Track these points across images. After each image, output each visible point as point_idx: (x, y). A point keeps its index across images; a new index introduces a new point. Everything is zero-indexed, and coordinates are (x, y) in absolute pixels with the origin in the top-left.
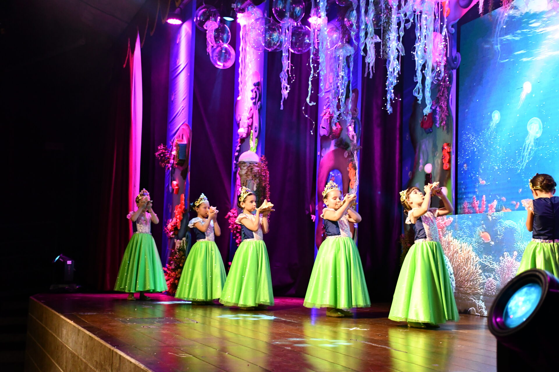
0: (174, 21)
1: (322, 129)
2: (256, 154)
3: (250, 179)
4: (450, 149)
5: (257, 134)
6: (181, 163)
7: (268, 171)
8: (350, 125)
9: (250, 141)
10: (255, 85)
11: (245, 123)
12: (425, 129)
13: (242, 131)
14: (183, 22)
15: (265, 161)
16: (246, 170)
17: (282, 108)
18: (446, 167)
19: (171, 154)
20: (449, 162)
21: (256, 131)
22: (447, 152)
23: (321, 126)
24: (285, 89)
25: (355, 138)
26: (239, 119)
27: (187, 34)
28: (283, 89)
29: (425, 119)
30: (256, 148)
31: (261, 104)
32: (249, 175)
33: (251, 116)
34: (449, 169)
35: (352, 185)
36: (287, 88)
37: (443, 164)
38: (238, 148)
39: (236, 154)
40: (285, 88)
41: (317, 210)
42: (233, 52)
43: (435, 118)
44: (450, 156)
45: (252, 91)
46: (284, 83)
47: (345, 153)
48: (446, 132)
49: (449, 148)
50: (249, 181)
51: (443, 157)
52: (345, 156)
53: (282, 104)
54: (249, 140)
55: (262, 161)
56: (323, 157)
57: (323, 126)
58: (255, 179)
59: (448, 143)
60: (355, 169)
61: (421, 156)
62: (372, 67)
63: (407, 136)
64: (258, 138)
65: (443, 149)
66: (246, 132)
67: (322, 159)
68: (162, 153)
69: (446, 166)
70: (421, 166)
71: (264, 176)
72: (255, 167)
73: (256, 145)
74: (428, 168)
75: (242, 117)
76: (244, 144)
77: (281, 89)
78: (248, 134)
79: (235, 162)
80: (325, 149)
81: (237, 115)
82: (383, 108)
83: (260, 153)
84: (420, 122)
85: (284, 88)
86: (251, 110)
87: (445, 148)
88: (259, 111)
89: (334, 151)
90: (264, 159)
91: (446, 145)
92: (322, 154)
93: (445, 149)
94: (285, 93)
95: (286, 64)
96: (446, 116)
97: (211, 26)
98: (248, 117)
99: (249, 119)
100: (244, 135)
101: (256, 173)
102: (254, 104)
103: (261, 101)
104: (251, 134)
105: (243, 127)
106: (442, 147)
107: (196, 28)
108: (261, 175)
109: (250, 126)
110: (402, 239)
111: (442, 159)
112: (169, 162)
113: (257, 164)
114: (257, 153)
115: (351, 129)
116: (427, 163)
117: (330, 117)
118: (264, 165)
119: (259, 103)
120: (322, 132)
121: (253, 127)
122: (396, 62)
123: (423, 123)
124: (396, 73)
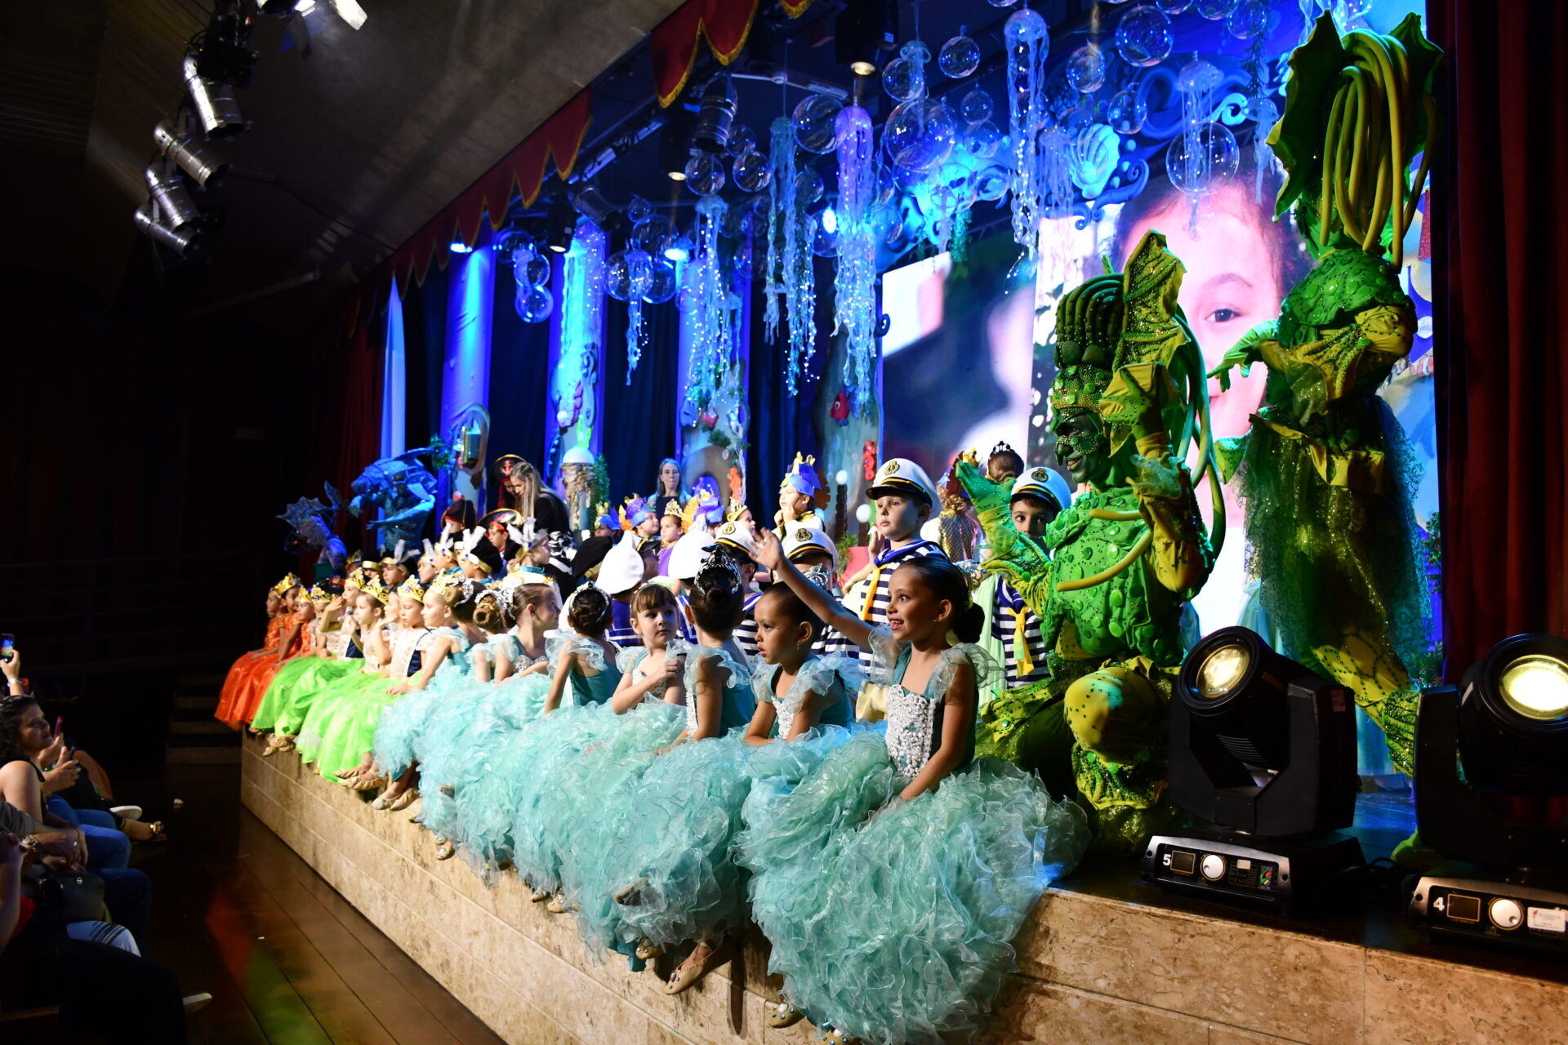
0: (458, 248)
1: (685, 415)
5: (590, 421)
6: (471, 464)
8: (732, 412)
9: (577, 431)
10: (586, 347)
11: (568, 404)
12: (837, 420)
13: (563, 416)
14: (475, 249)
17: (627, 384)
19: (450, 449)
21: (588, 418)
22: (871, 454)
23: (682, 411)
24: (633, 355)
25: (741, 430)
26: (557, 397)
27: (482, 268)
28: (630, 355)
29: (838, 405)
31: (597, 376)
33: (580, 394)
36: (636, 354)
37: (864, 471)
38: (556, 442)
39: (553, 450)
40: (633, 353)
42: (549, 298)
43: (853, 405)
44: (875, 460)
45: (582, 356)
46: (632, 345)
47: (723, 453)
48: (869, 424)
51: (865, 461)
52: (723, 456)
53: (628, 376)
54: (576, 429)
57: (687, 412)
60: (741, 476)
62: (775, 329)
63: (809, 429)
64: (592, 427)
65: (865, 449)
66: (570, 418)
68: (438, 448)
70: (830, 474)
73: (588, 437)
74: (842, 477)
75: (564, 396)
76: (566, 436)
77: (628, 355)
78: (574, 421)
79: (550, 462)
80: (690, 444)
81: (554, 391)
82: (782, 386)
83: (595, 449)
84: (829, 408)
86: (580, 384)
87: (869, 448)
88: (594, 386)
89: (705, 450)
93: (869, 450)
94: (634, 360)
95: (636, 318)
97: (523, 258)
98: (574, 394)
99: (575, 398)
100: (568, 423)
102: (586, 375)
103: (597, 373)
104: (580, 421)
105: (565, 409)
106: (864, 446)
107: (497, 261)
109: (577, 409)
111: (864, 464)
112: (447, 462)
114: (590, 449)
115: (734, 417)
116: (839, 468)
117: (700, 398)
118: (602, 468)
119: (594, 375)
120: (684, 420)
121: (584, 410)
122: (811, 324)
123: (833, 411)
124: (811, 340)
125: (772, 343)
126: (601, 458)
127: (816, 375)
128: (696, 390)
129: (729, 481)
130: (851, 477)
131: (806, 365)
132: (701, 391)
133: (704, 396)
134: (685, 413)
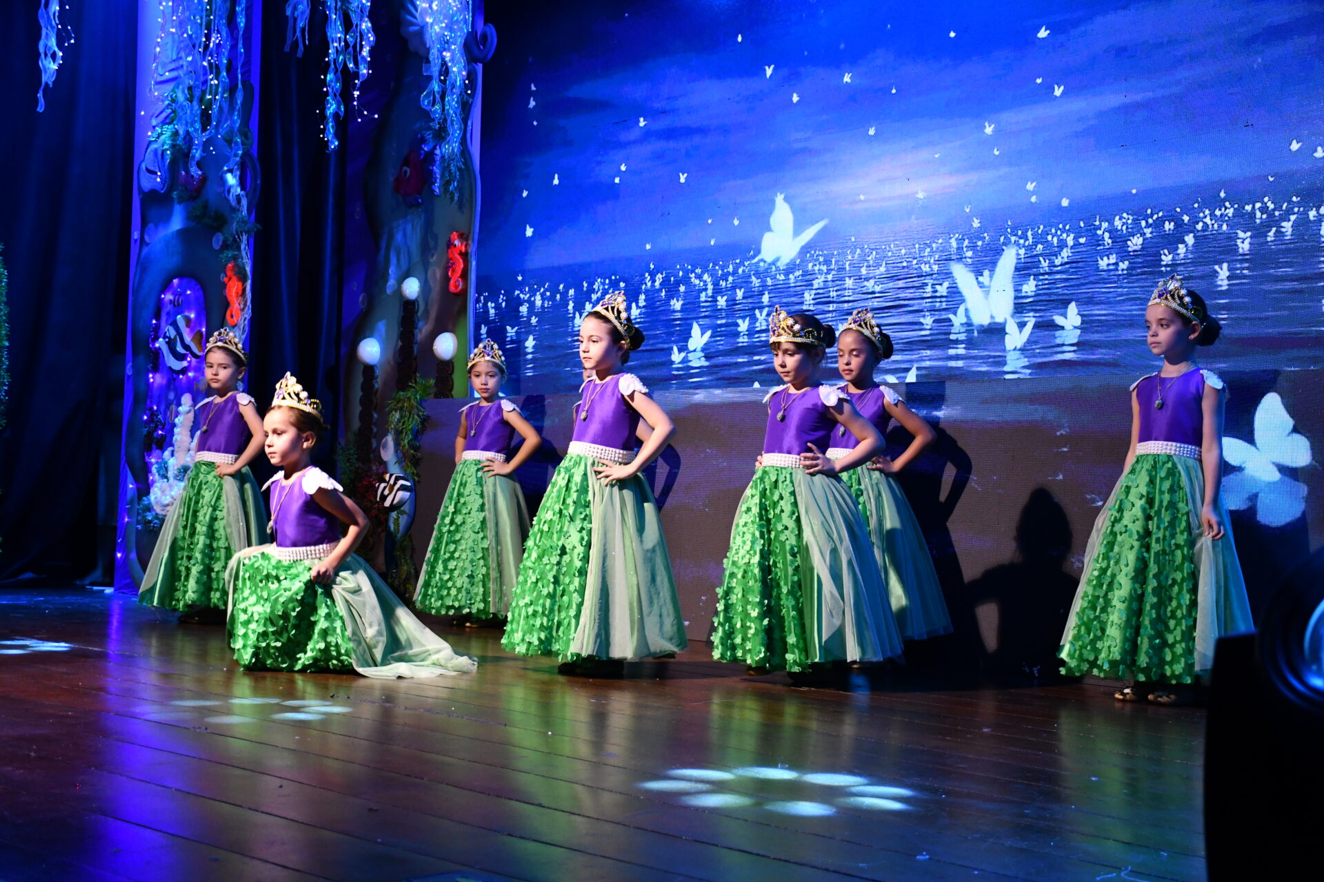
1: (148, 174)
4: (466, 246)
8: (230, 171)
12: (405, 196)
17: (38, 109)
18: (456, 287)
20: (464, 275)
22: (459, 252)
23: (143, 166)
24: (49, 59)
25: (244, 202)
28: (43, 56)
29: (406, 172)
34: (464, 293)
35: (232, 314)
36: (54, 56)
37: (447, 279)
40: (49, 55)
41: (129, 377)
43: (432, 173)
44: (466, 262)
46: (49, 41)
47: (214, 239)
48: (457, 208)
49: (465, 243)
51: (448, 263)
52: (214, 245)
53: (40, 96)
56: (147, 244)
57: (152, 168)
59: (462, 232)
60: (243, 279)
61: (393, 260)
62: (303, 32)
63: (358, 209)
65: (450, 244)
67: (145, 250)
69: (455, 284)
70: (392, 282)
74: (412, 287)
77: (40, 56)
80: (156, 226)
84: (391, 179)
85: (46, 55)
87: (456, 242)
89: (178, 231)
91: (456, 237)
92: (147, 238)
93: (455, 246)
94: (50, 68)
96: (460, 169)
106: (447, 239)
110: (340, 452)
111: (447, 268)
115: (231, 179)
116: (407, 275)
117: (173, 146)
120: (146, 182)
122: (366, 25)
123: (399, 181)
124: (365, 52)
125: (300, 54)
127: (371, 113)
128: (168, 130)
129: (224, 285)
130: (425, 287)
131: (356, 93)
132: (176, 133)
133: (180, 142)
134: (148, 170)
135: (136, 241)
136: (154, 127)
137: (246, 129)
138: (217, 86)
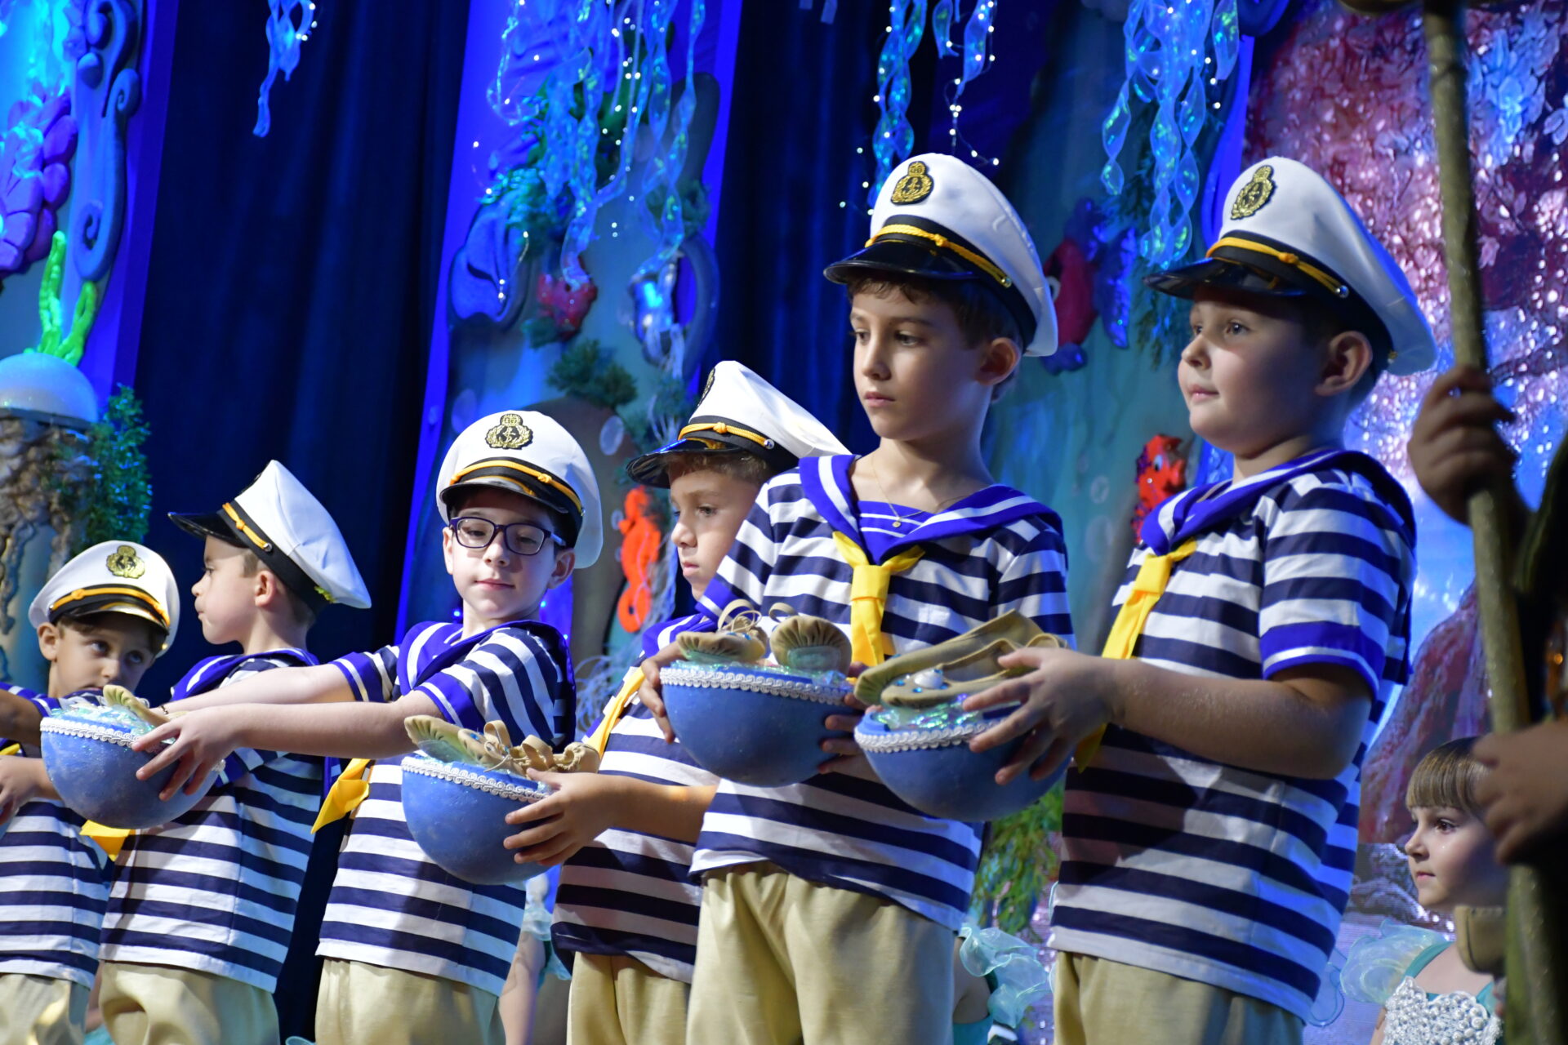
1: (471, 278)
2: (81, 376)
3: (30, 515)
4: (1182, 471)
5: (95, 257)
7: (148, 482)
8: (652, 277)
9: (42, 293)
15: (137, 425)
16: (16, 463)
17: (257, 131)
21: (88, 243)
22: (1164, 483)
23: (462, 259)
24: (287, 20)
25: (679, 349)
28: (275, 14)
30: (81, 340)
31: (137, 85)
32: (28, 493)
33: (62, 148)
35: (631, 610)
36: (297, 17)
40: (288, 14)
47: (605, 430)
49: (1180, 463)
50: (30, 531)
51: (1136, 508)
52: (603, 444)
53: (263, 100)
54: (38, 287)
55: (117, 424)
57: (479, 265)
58: (63, 522)
59: (1173, 435)
60: (662, 526)
64: (103, 283)
65: (1143, 464)
66: (20, 238)
71: (123, 509)
72: (69, 451)
73: (82, 322)
77: (269, 13)
78: (33, 251)
82: (843, 204)
85: (281, 14)
86: (64, 108)
87: (1158, 460)
88: (124, 125)
90: (132, 412)
91: (1159, 447)
93: (1157, 468)
98: (41, 150)
99: (43, 161)
100: (7, 258)
101: (75, 486)
102: (90, 78)
103: (138, 70)
104: (54, 257)
106: (1138, 452)
108: (103, 498)
109: (48, 207)
111: (1132, 521)
113: (83, 431)
115: (653, 297)
117: (532, 217)
118: (126, 442)
119: (124, 79)
120: (466, 297)
121: (73, 212)
124: (983, 13)
126: (125, 403)
128: (520, 183)
131: (956, 109)
132: (541, 188)
133: (548, 208)
134: (471, 269)
135: (432, 427)
136: (493, 174)
137: (696, 184)
138: (639, 82)
